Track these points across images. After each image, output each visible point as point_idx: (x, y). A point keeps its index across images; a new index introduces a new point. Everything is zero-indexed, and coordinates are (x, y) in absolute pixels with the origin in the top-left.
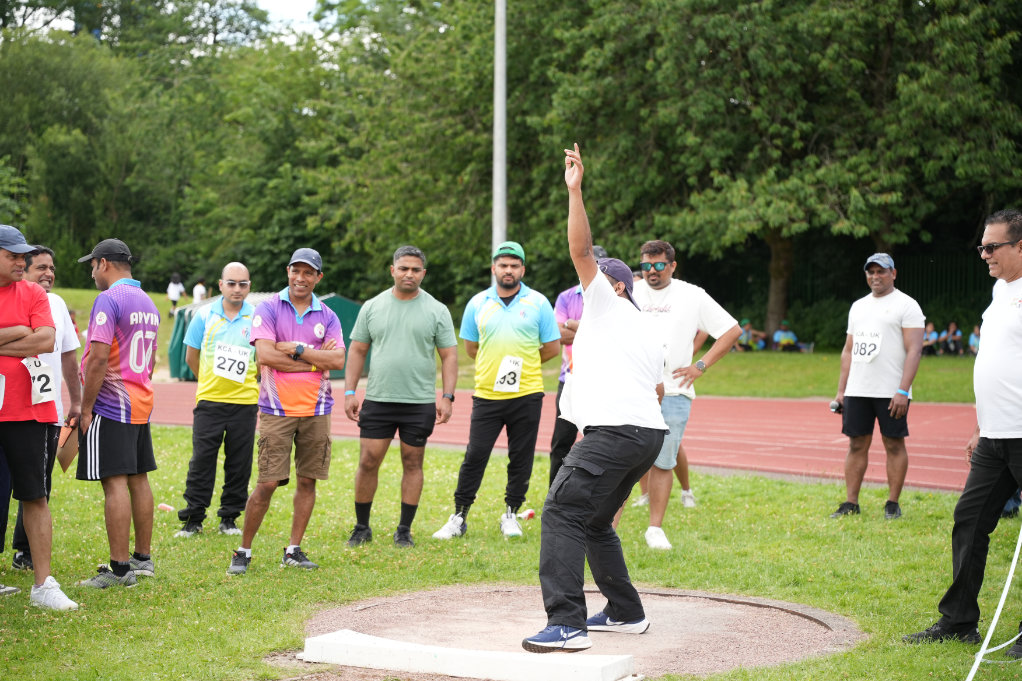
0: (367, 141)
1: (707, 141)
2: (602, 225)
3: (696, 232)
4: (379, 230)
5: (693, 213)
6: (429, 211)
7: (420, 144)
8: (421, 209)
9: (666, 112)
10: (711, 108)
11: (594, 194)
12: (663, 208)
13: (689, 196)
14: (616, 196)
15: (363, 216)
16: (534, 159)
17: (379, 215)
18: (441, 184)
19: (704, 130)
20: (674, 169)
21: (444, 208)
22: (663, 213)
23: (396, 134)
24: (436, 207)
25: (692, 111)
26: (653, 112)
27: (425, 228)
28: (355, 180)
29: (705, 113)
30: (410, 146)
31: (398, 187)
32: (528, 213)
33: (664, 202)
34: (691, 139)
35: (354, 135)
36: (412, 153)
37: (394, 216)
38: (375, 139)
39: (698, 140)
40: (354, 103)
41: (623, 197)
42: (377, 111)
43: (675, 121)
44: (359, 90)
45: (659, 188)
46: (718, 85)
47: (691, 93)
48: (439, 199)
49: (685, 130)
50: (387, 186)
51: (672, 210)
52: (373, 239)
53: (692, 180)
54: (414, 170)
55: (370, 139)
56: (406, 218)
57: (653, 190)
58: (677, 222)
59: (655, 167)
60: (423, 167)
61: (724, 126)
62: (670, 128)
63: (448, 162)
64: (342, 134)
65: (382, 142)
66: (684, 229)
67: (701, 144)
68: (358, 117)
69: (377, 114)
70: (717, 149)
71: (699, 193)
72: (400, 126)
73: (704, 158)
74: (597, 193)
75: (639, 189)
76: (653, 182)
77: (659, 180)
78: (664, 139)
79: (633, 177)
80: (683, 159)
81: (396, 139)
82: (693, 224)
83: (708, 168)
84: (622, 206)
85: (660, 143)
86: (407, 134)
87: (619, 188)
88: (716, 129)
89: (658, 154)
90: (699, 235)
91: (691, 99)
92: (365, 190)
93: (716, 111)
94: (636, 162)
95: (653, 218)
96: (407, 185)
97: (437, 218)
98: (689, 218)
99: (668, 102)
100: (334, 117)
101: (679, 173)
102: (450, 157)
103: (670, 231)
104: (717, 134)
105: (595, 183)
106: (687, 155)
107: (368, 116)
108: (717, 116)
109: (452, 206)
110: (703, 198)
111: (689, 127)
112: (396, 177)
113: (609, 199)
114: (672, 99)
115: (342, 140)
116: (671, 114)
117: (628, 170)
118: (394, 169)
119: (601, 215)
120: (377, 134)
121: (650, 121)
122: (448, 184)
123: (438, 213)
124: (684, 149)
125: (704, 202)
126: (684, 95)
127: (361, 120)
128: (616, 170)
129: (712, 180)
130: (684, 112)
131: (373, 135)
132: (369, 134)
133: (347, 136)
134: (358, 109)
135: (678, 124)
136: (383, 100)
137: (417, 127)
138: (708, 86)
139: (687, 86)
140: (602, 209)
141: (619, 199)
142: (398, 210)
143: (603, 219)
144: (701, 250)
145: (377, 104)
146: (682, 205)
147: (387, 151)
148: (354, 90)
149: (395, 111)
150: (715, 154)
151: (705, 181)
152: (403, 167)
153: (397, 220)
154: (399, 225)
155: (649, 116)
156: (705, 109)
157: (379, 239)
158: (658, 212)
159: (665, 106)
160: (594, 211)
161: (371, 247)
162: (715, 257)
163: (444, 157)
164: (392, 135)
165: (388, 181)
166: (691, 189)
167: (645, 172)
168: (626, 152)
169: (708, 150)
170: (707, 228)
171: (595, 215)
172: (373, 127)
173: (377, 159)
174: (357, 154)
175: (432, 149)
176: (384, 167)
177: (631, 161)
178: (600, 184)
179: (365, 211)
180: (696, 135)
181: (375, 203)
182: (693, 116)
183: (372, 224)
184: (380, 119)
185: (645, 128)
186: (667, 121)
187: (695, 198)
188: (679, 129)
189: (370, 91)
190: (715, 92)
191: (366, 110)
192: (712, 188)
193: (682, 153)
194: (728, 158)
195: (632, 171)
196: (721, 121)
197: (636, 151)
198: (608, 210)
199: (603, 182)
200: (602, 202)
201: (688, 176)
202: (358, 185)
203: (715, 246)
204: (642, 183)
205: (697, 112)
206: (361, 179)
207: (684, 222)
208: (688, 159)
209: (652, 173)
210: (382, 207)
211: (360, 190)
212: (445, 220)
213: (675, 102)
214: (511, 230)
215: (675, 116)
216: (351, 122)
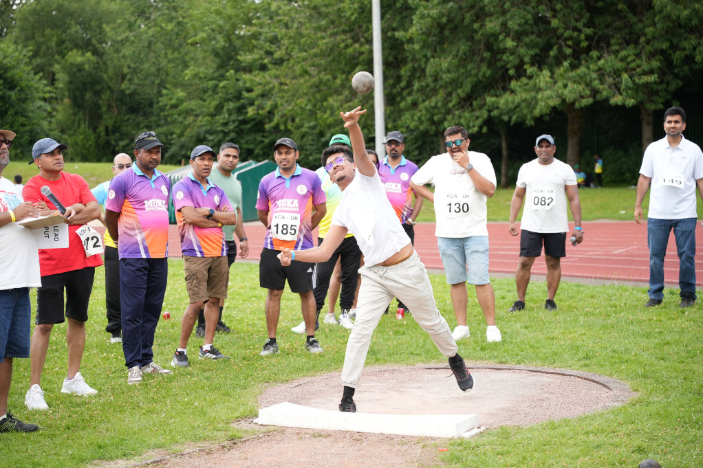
0: (286, 53)
1: (520, 44)
2: (450, 105)
3: (515, 108)
4: (297, 114)
5: (513, 94)
6: (331, 100)
7: (322, 54)
8: (325, 100)
9: (492, 25)
10: (523, 21)
11: (444, 84)
12: (492, 92)
13: (510, 83)
14: (459, 85)
15: (286, 104)
16: (402, 61)
17: (296, 104)
18: (338, 81)
19: (518, 37)
20: (499, 64)
21: (340, 97)
22: (492, 96)
23: (306, 47)
24: (335, 97)
25: (510, 24)
26: (482, 26)
27: (328, 112)
28: (279, 80)
29: (519, 25)
30: (316, 55)
31: (309, 84)
32: (398, 99)
33: (493, 87)
34: (510, 43)
35: (278, 49)
36: (317, 61)
37: (306, 105)
38: (291, 51)
39: (515, 44)
40: (276, 27)
41: (464, 85)
42: (292, 32)
43: (498, 31)
44: (279, 18)
45: (488, 78)
46: (527, 4)
47: (509, 11)
48: (337, 92)
49: (506, 37)
50: (301, 84)
51: (498, 93)
52: (293, 120)
53: (511, 72)
54: (320, 72)
55: (288, 52)
56: (315, 106)
57: (484, 80)
58: (502, 101)
59: (486, 64)
60: (325, 70)
61: (532, 33)
62: (495, 36)
63: (342, 66)
64: (268, 48)
65: (295, 54)
66: (507, 106)
67: (517, 47)
68: (279, 37)
69: (292, 34)
70: (528, 49)
71: (517, 80)
72: (308, 42)
73: (519, 55)
74: (446, 83)
75: (475, 79)
76: (484, 74)
77: (489, 73)
78: (491, 43)
79: (470, 71)
80: (505, 57)
81: (306, 51)
82: (513, 102)
83: (522, 63)
84: (463, 91)
85: (489, 47)
86: (313, 48)
87: (460, 80)
88: (527, 35)
89: (487, 55)
90: (517, 109)
91: (508, 15)
92: (286, 87)
93: (526, 23)
94: (472, 61)
95: (485, 99)
96: (315, 83)
97: (336, 105)
98: (510, 99)
99: (493, 18)
100: (263, 38)
101: (502, 67)
102: (344, 62)
103: (497, 108)
104: (527, 40)
105: (444, 76)
106: (508, 54)
107: (286, 35)
108: (527, 27)
109: (346, 96)
110: (519, 83)
111: (508, 35)
112: (307, 77)
113: (454, 87)
114: (495, 16)
115: (269, 53)
116: (495, 26)
117: (467, 67)
118: (306, 72)
119: (450, 98)
120: (293, 48)
121: (481, 32)
122: (342, 81)
123: (336, 101)
124: (505, 50)
125: (520, 87)
126: (504, 13)
127: (282, 38)
128: (458, 67)
129: (525, 70)
130: (504, 25)
131: (290, 49)
132: (287, 48)
133: (272, 50)
134: (280, 32)
135: (500, 33)
136: (296, 25)
137: (320, 43)
138: (520, 6)
139: (506, 6)
140: (450, 94)
141: (461, 87)
142: (310, 100)
143: (451, 101)
144: (519, 120)
145: (292, 27)
146: (505, 89)
147: (300, 60)
148: (276, 18)
149: (305, 32)
150: (527, 53)
151: (520, 72)
152: (312, 70)
153: (309, 107)
154: (310, 110)
155: (480, 28)
156: (519, 22)
157: (297, 120)
158: (488, 95)
159: (491, 21)
160: (445, 96)
161: (292, 126)
162: (529, 125)
163: (339, 62)
164: (303, 48)
165: (302, 81)
166: (511, 78)
167: (479, 67)
168: (465, 54)
169: (522, 50)
170: (523, 105)
171: (445, 99)
172: (290, 43)
173: (293, 66)
174: (279, 62)
175: (331, 58)
176: (298, 71)
177: (469, 60)
178: (447, 77)
179: (287, 101)
180: (513, 40)
181: (293, 95)
182: (511, 27)
183: (292, 110)
184: (294, 38)
185: (478, 37)
186: (492, 31)
187: (514, 84)
188: (501, 37)
189: (286, 19)
190: (525, 10)
191: (285, 32)
192: (526, 76)
193: (504, 53)
194: (536, 55)
195: (469, 67)
196: (530, 30)
197: (472, 52)
198: (454, 95)
199: (449, 76)
200: (450, 89)
201: (508, 70)
202: (281, 84)
203: (529, 117)
204: (476, 75)
205: (513, 25)
206: (283, 81)
207: (507, 102)
208: (508, 57)
209: (484, 68)
210: (298, 98)
211: (283, 87)
212: (342, 106)
213: (497, 18)
214: (388, 112)
215: (498, 28)
216: (274, 40)
